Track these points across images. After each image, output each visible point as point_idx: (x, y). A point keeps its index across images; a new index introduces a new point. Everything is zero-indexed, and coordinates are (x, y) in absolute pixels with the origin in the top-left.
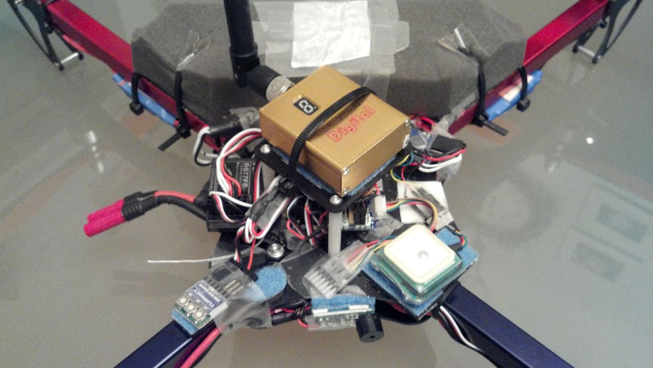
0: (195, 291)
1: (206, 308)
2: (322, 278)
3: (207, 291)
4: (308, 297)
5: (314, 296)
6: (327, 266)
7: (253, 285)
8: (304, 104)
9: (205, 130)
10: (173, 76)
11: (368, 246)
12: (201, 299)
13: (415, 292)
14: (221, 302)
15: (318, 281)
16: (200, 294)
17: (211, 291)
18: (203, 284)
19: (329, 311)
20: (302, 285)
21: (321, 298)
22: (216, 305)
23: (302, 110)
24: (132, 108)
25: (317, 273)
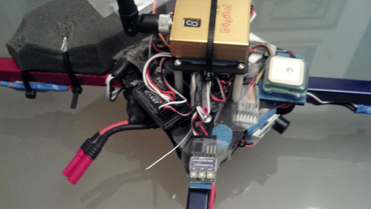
0: (194, 165)
1: (210, 169)
2: (243, 115)
3: (201, 160)
4: (244, 130)
5: (247, 127)
6: (240, 108)
7: (218, 141)
8: (190, 23)
9: (110, 78)
10: (60, 58)
11: (252, 85)
12: (202, 167)
13: (300, 91)
14: (214, 161)
15: (243, 118)
16: (198, 165)
17: (202, 159)
18: (194, 159)
19: (261, 129)
20: (237, 126)
21: (252, 126)
22: (213, 163)
23: (191, 26)
24: (28, 96)
25: (238, 115)
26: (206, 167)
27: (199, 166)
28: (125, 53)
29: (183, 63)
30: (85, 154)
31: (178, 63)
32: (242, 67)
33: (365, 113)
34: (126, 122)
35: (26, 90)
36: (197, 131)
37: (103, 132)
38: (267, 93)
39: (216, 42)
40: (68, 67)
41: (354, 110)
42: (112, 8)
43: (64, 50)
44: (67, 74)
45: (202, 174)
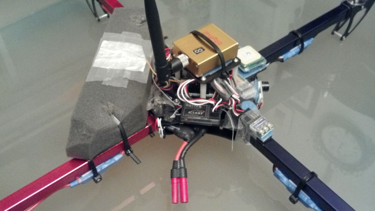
1: (266, 123)
14: (263, 118)
23: (200, 52)
26: (263, 124)
27: (259, 126)
28: (153, 102)
29: (207, 77)
30: (180, 178)
31: (204, 79)
32: (236, 61)
33: (288, 58)
34: (186, 143)
35: (93, 178)
36: (238, 112)
37: (177, 159)
38: (247, 73)
39: (222, 51)
40: (123, 134)
41: (282, 61)
42: (126, 79)
43: (118, 122)
44: (122, 142)
45: (265, 128)
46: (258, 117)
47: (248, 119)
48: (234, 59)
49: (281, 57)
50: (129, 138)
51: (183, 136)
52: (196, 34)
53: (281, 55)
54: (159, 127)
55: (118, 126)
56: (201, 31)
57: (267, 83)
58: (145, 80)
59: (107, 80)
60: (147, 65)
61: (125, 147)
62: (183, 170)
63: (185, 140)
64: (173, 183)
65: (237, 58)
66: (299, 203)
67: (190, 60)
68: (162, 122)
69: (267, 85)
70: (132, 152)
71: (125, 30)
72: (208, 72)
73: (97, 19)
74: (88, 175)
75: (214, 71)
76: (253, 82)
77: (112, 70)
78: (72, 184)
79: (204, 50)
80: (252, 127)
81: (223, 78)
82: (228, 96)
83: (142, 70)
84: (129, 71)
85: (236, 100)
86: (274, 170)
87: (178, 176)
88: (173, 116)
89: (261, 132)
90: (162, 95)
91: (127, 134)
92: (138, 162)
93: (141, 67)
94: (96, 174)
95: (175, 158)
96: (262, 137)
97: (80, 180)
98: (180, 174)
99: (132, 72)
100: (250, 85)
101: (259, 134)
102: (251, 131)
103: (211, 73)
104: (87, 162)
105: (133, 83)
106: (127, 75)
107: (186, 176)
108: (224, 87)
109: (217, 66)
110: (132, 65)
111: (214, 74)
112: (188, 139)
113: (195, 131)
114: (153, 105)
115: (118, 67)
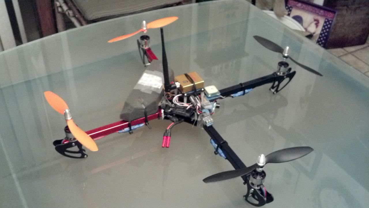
26: (209, 118)
27: (207, 119)
28: (162, 103)
29: (187, 94)
30: (167, 137)
31: (186, 95)
32: (203, 89)
33: (235, 97)
34: (173, 123)
35: (129, 131)
36: (199, 113)
37: (168, 128)
38: (210, 98)
39: (196, 84)
40: (146, 114)
41: (233, 97)
42: (151, 90)
43: (144, 107)
44: (144, 118)
45: (209, 120)
46: (208, 116)
47: (203, 116)
48: (201, 89)
49: (232, 95)
50: (149, 116)
51: (172, 120)
52: (186, 75)
53: (232, 94)
54: (162, 114)
55: (144, 109)
56: (189, 74)
57: (219, 104)
58: (160, 92)
59: (143, 90)
60: (162, 86)
61: (146, 121)
62: (169, 134)
63: (173, 122)
64: (164, 139)
65: (203, 88)
66: (218, 155)
67: (180, 85)
68: (164, 112)
69: (219, 105)
70: (148, 124)
71: (156, 70)
72: (188, 92)
73: (144, 65)
74: (127, 129)
75: (191, 92)
76: (212, 102)
77: (146, 86)
78: (120, 132)
79: (188, 82)
80: (204, 119)
81: (195, 96)
82: (195, 104)
83: (160, 88)
84: (153, 87)
85: (199, 107)
86: (211, 140)
87: (167, 136)
88: (170, 110)
89: (207, 121)
90: (167, 101)
91: (148, 114)
92: (150, 128)
93: (159, 86)
94: (130, 129)
95: (167, 128)
96: (207, 124)
97: (123, 131)
98: (168, 135)
99: (155, 88)
100: (210, 103)
101: (206, 122)
102: (203, 121)
103: (190, 93)
104: (127, 123)
105: (154, 93)
106: (153, 89)
107: (170, 136)
108: (195, 100)
109: (192, 90)
110: (155, 85)
111: (191, 93)
112: (175, 122)
113: (179, 119)
114: (161, 104)
115: (149, 85)
